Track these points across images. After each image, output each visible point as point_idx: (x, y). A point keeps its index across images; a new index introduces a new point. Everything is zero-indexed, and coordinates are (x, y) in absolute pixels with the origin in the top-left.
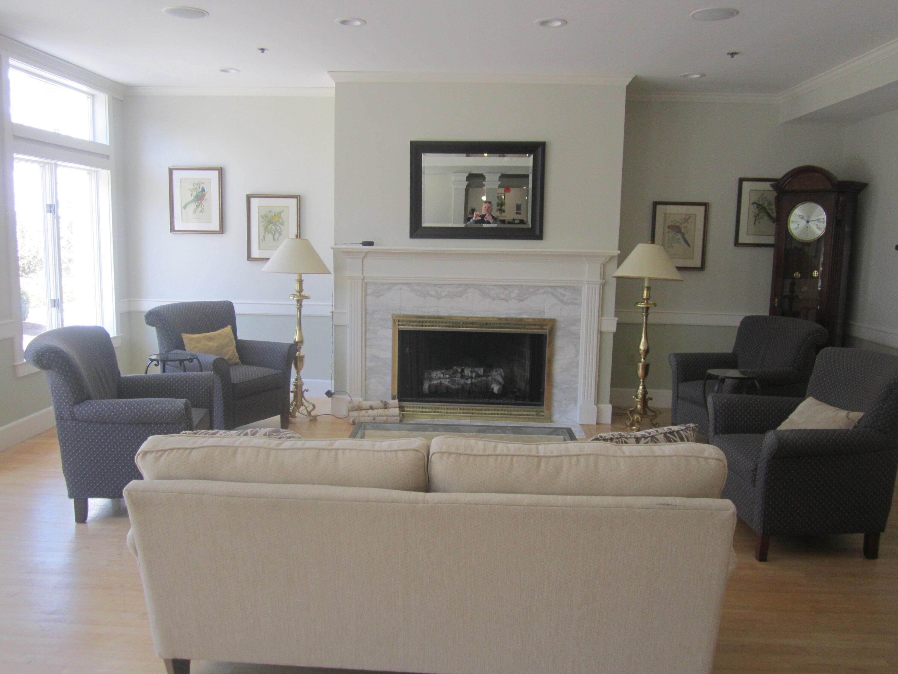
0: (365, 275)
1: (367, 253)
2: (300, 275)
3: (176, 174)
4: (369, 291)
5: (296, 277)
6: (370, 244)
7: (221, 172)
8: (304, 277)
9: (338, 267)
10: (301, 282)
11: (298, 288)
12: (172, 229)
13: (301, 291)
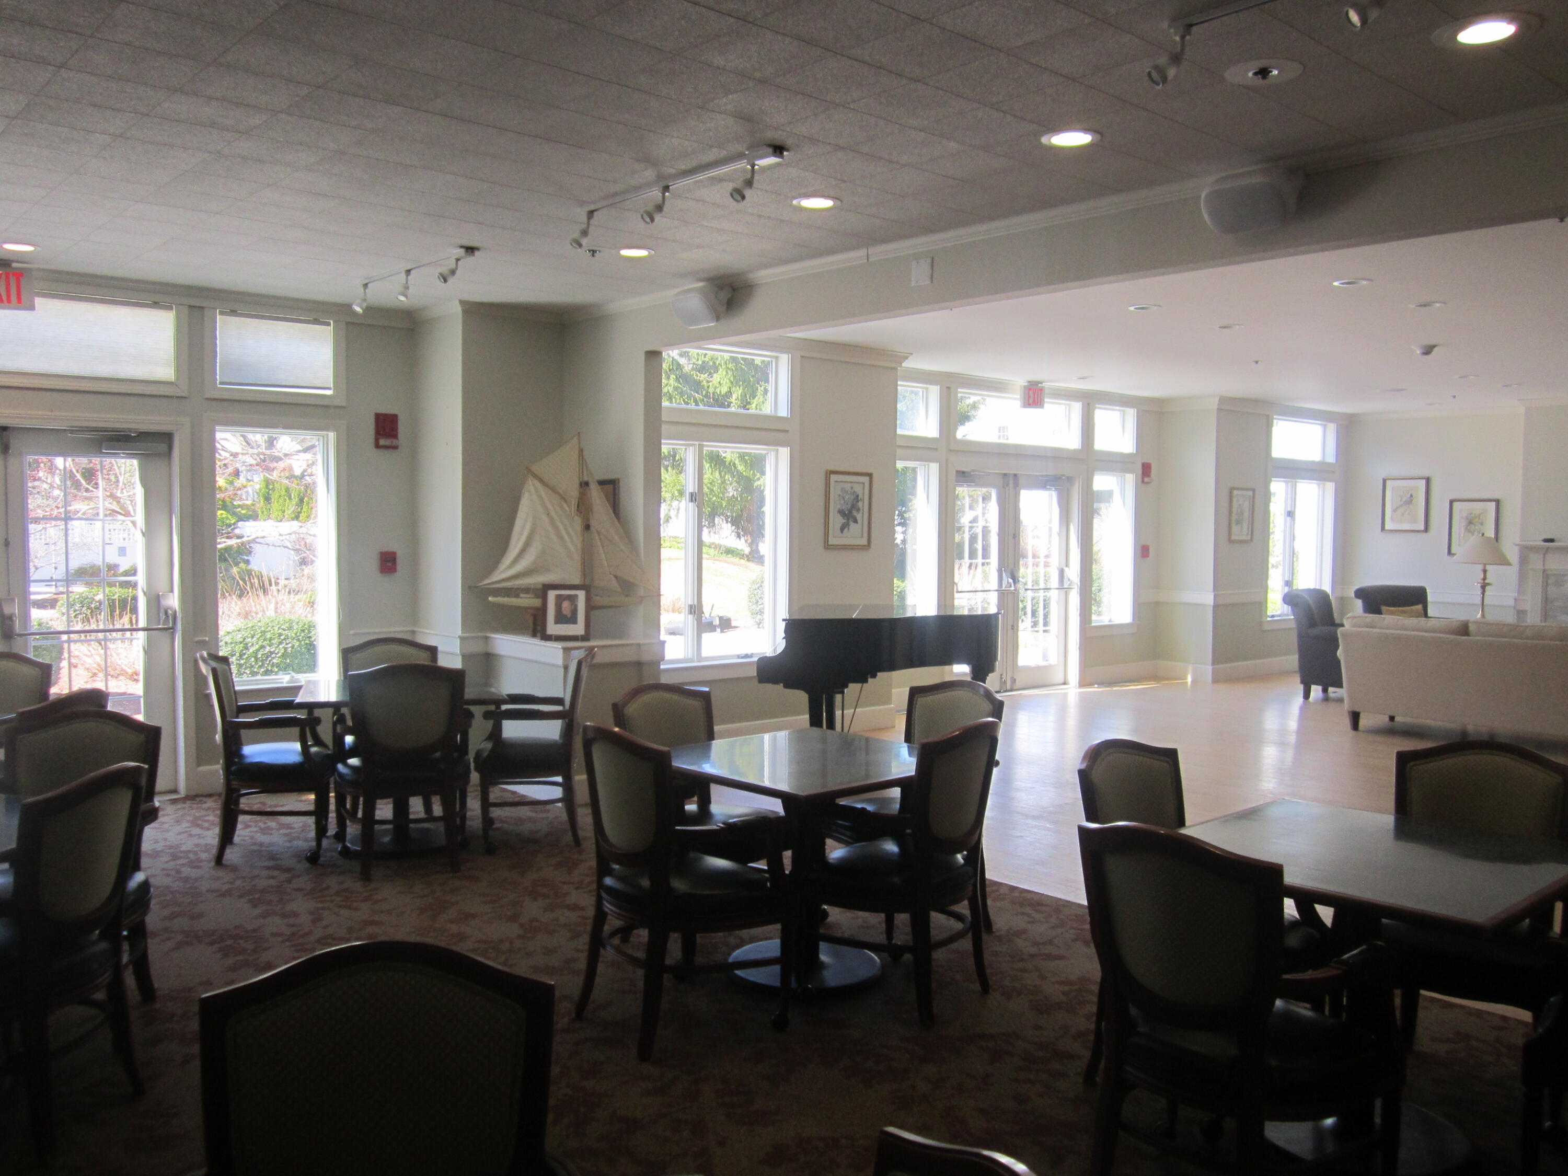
0: (1546, 567)
1: (1548, 549)
2: (1485, 565)
3: (1388, 482)
4: (1550, 581)
5: (1481, 567)
6: (1552, 540)
7: (1428, 480)
8: (1488, 567)
9: (1523, 561)
10: (1485, 571)
11: (1482, 576)
12: (1383, 528)
13: (1484, 579)
